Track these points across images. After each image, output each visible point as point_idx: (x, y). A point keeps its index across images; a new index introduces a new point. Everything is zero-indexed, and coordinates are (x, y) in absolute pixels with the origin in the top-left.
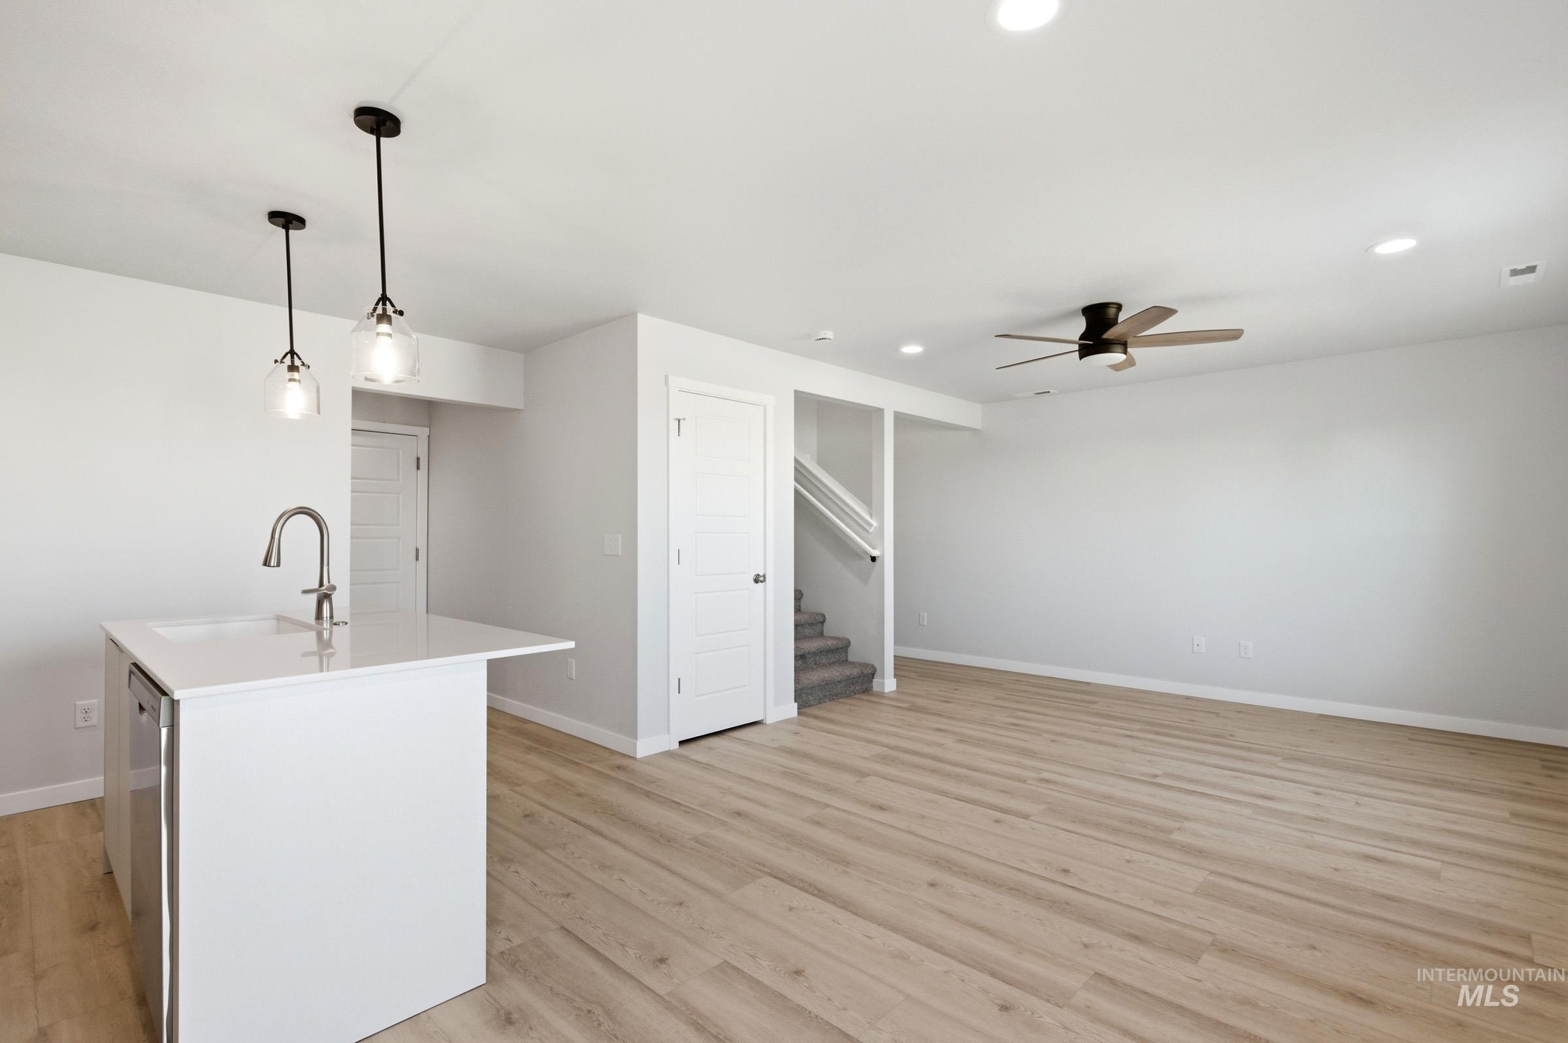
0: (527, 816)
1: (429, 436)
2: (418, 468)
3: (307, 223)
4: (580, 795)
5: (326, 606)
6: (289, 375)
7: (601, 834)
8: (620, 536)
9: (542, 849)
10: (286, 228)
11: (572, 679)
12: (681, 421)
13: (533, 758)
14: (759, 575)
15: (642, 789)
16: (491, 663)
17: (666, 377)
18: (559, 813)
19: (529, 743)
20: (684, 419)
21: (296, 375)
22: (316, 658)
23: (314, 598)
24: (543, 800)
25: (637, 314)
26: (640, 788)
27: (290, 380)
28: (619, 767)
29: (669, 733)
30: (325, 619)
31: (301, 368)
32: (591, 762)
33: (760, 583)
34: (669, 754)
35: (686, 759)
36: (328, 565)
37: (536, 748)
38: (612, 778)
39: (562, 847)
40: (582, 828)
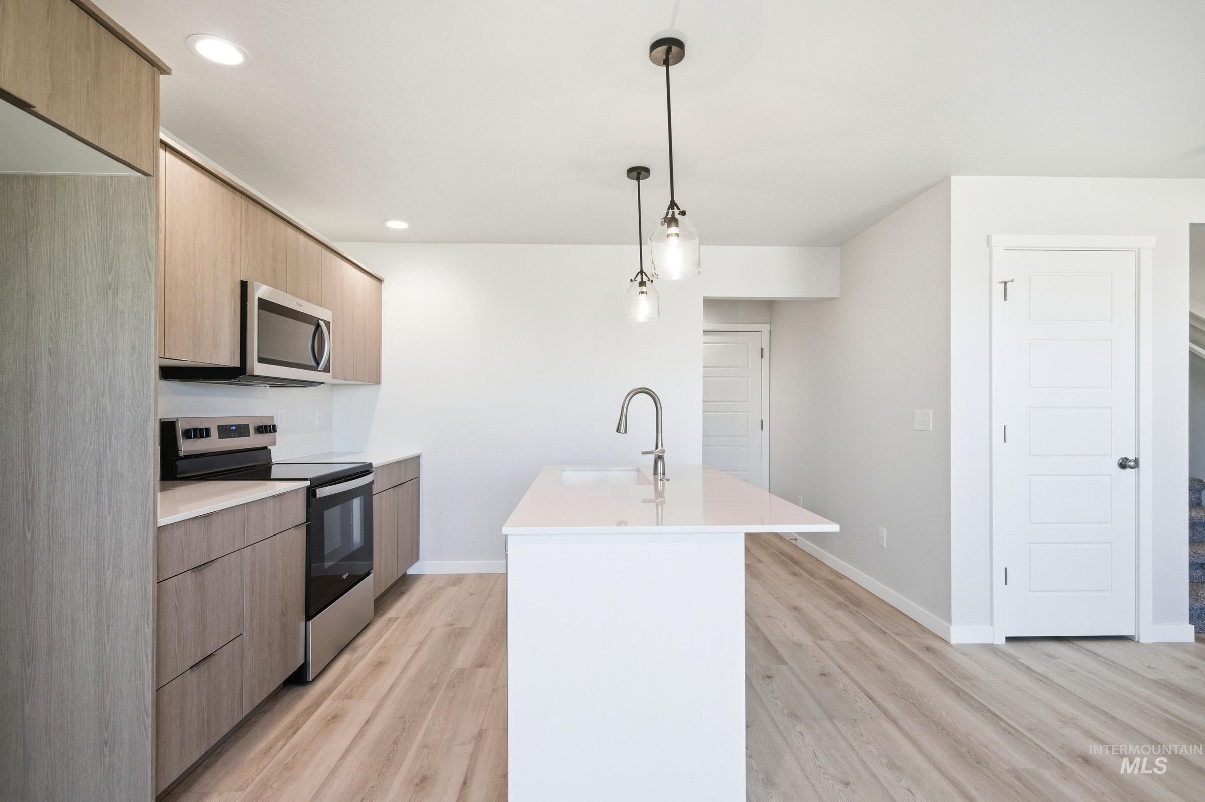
0: (824, 675)
1: (770, 331)
2: (762, 357)
3: (651, 172)
4: (880, 668)
5: (660, 464)
6: (639, 289)
7: (895, 722)
8: (931, 410)
9: (831, 718)
10: (638, 179)
11: (883, 547)
12: (1008, 284)
13: (841, 615)
14: (1127, 459)
15: (952, 683)
16: (749, 537)
17: (988, 238)
18: (855, 682)
19: (841, 599)
20: (1012, 281)
21: (644, 289)
22: (654, 505)
23: (652, 457)
24: (843, 663)
25: (950, 176)
26: (949, 680)
27: (642, 292)
28: (928, 649)
29: (992, 625)
30: (659, 474)
31: (648, 283)
32: (898, 634)
33: (1129, 470)
34: (992, 648)
35: (1014, 662)
36: (661, 432)
37: (846, 606)
38: (919, 660)
39: (852, 722)
40: (876, 708)
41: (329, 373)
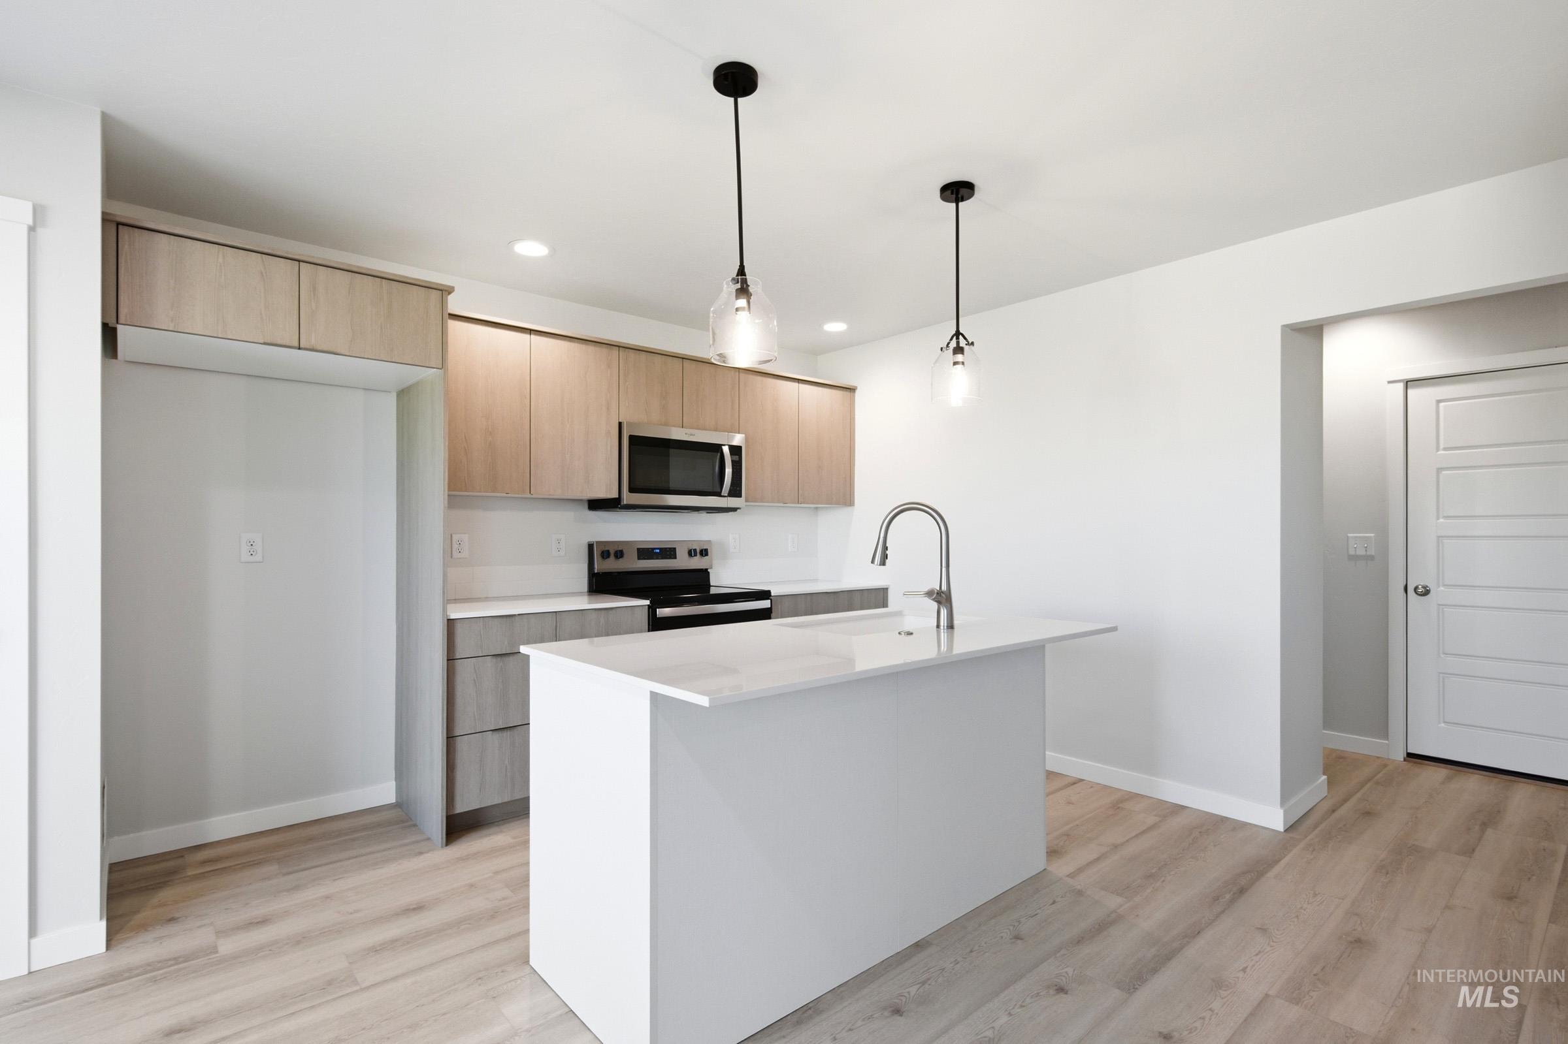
41: (741, 497)
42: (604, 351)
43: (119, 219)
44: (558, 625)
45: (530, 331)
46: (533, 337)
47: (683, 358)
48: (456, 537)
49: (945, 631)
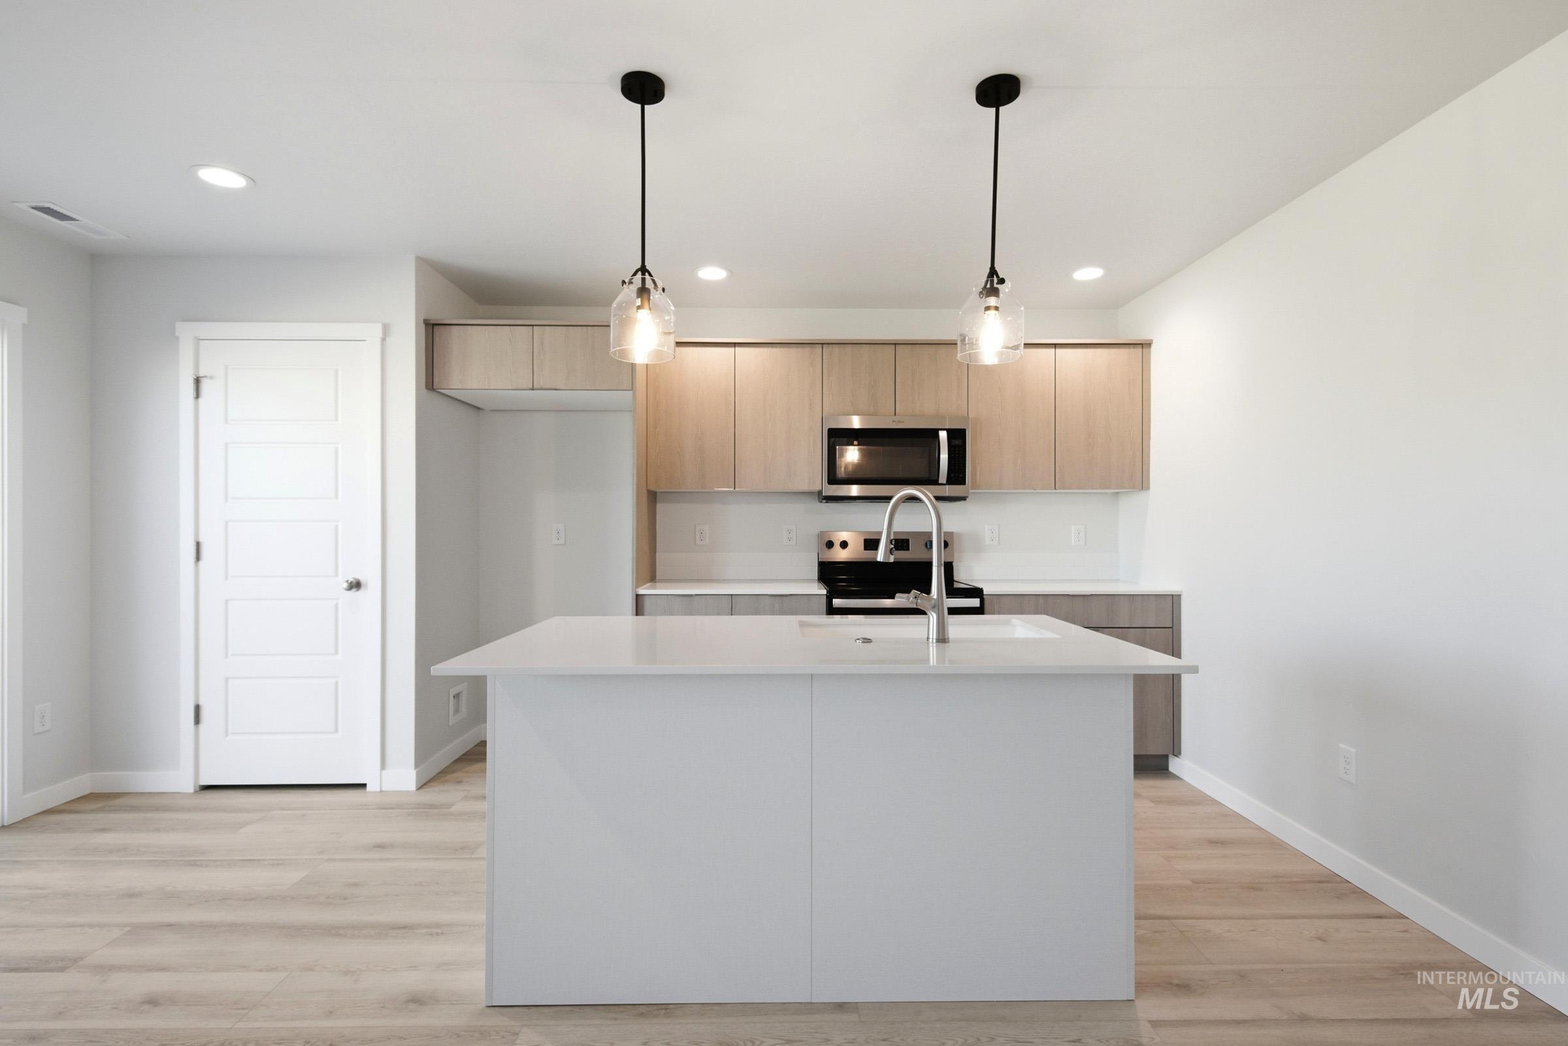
42: (807, 350)
43: (432, 322)
44: (733, 607)
45: (735, 345)
46: (737, 349)
47: (895, 344)
48: (698, 528)
49: (935, 645)
